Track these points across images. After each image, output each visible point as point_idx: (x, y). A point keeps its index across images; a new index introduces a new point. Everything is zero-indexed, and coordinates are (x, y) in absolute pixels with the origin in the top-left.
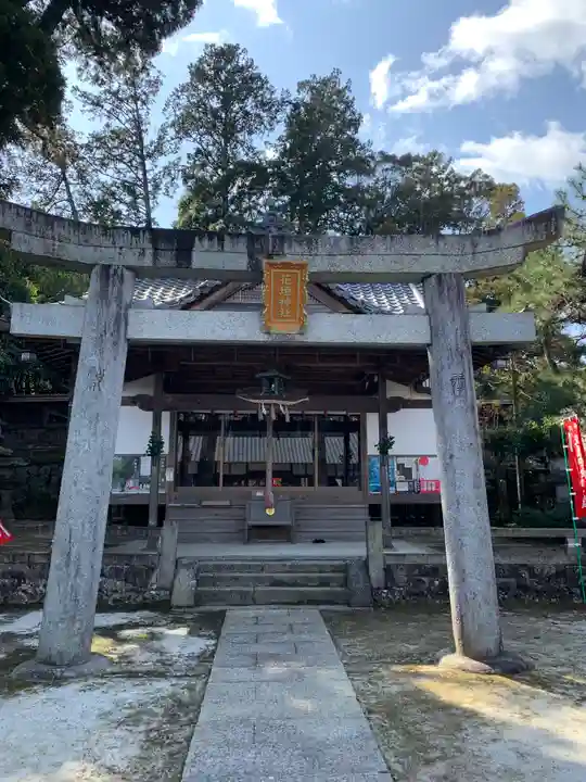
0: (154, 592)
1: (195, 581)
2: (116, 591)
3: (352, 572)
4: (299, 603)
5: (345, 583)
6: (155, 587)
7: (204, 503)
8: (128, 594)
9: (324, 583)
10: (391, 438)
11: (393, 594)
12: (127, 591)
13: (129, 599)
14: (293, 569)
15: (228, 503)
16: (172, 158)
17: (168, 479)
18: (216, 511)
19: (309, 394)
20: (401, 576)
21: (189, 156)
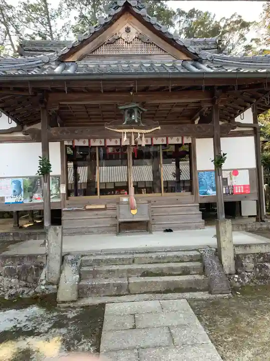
0: (43, 287)
1: (78, 276)
2: (11, 288)
3: (208, 261)
4: (167, 291)
5: (203, 270)
6: (44, 282)
7: (88, 207)
8: (21, 289)
9: (185, 272)
10: (224, 155)
11: (243, 278)
12: (20, 286)
13: (22, 294)
14: (158, 260)
15: (103, 207)
16: (66, 20)
17: (61, 192)
18: (96, 212)
19: (160, 124)
20: (249, 264)
21: (75, 18)
